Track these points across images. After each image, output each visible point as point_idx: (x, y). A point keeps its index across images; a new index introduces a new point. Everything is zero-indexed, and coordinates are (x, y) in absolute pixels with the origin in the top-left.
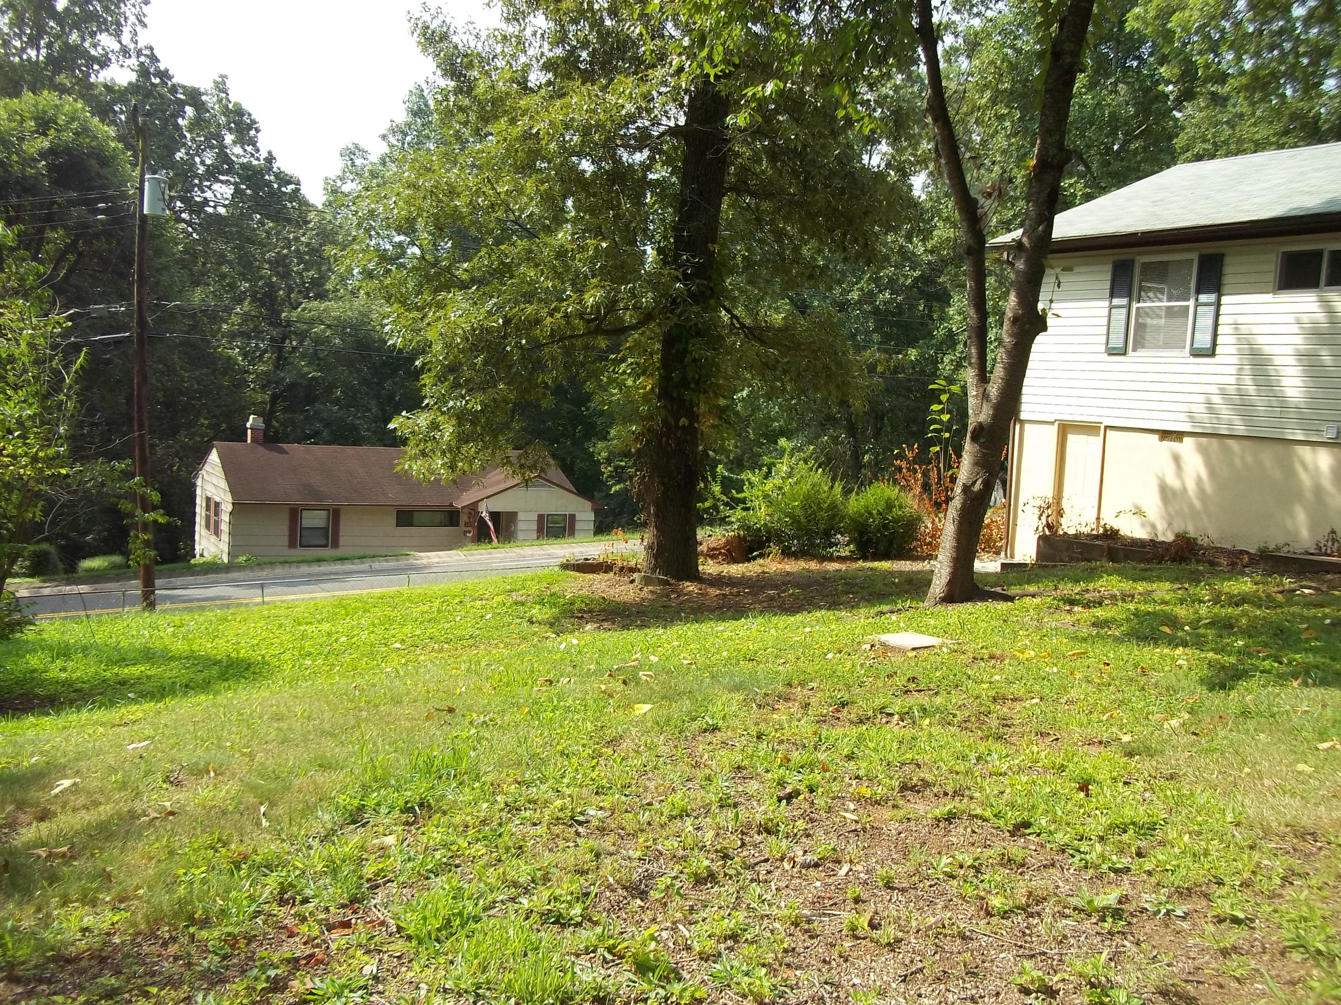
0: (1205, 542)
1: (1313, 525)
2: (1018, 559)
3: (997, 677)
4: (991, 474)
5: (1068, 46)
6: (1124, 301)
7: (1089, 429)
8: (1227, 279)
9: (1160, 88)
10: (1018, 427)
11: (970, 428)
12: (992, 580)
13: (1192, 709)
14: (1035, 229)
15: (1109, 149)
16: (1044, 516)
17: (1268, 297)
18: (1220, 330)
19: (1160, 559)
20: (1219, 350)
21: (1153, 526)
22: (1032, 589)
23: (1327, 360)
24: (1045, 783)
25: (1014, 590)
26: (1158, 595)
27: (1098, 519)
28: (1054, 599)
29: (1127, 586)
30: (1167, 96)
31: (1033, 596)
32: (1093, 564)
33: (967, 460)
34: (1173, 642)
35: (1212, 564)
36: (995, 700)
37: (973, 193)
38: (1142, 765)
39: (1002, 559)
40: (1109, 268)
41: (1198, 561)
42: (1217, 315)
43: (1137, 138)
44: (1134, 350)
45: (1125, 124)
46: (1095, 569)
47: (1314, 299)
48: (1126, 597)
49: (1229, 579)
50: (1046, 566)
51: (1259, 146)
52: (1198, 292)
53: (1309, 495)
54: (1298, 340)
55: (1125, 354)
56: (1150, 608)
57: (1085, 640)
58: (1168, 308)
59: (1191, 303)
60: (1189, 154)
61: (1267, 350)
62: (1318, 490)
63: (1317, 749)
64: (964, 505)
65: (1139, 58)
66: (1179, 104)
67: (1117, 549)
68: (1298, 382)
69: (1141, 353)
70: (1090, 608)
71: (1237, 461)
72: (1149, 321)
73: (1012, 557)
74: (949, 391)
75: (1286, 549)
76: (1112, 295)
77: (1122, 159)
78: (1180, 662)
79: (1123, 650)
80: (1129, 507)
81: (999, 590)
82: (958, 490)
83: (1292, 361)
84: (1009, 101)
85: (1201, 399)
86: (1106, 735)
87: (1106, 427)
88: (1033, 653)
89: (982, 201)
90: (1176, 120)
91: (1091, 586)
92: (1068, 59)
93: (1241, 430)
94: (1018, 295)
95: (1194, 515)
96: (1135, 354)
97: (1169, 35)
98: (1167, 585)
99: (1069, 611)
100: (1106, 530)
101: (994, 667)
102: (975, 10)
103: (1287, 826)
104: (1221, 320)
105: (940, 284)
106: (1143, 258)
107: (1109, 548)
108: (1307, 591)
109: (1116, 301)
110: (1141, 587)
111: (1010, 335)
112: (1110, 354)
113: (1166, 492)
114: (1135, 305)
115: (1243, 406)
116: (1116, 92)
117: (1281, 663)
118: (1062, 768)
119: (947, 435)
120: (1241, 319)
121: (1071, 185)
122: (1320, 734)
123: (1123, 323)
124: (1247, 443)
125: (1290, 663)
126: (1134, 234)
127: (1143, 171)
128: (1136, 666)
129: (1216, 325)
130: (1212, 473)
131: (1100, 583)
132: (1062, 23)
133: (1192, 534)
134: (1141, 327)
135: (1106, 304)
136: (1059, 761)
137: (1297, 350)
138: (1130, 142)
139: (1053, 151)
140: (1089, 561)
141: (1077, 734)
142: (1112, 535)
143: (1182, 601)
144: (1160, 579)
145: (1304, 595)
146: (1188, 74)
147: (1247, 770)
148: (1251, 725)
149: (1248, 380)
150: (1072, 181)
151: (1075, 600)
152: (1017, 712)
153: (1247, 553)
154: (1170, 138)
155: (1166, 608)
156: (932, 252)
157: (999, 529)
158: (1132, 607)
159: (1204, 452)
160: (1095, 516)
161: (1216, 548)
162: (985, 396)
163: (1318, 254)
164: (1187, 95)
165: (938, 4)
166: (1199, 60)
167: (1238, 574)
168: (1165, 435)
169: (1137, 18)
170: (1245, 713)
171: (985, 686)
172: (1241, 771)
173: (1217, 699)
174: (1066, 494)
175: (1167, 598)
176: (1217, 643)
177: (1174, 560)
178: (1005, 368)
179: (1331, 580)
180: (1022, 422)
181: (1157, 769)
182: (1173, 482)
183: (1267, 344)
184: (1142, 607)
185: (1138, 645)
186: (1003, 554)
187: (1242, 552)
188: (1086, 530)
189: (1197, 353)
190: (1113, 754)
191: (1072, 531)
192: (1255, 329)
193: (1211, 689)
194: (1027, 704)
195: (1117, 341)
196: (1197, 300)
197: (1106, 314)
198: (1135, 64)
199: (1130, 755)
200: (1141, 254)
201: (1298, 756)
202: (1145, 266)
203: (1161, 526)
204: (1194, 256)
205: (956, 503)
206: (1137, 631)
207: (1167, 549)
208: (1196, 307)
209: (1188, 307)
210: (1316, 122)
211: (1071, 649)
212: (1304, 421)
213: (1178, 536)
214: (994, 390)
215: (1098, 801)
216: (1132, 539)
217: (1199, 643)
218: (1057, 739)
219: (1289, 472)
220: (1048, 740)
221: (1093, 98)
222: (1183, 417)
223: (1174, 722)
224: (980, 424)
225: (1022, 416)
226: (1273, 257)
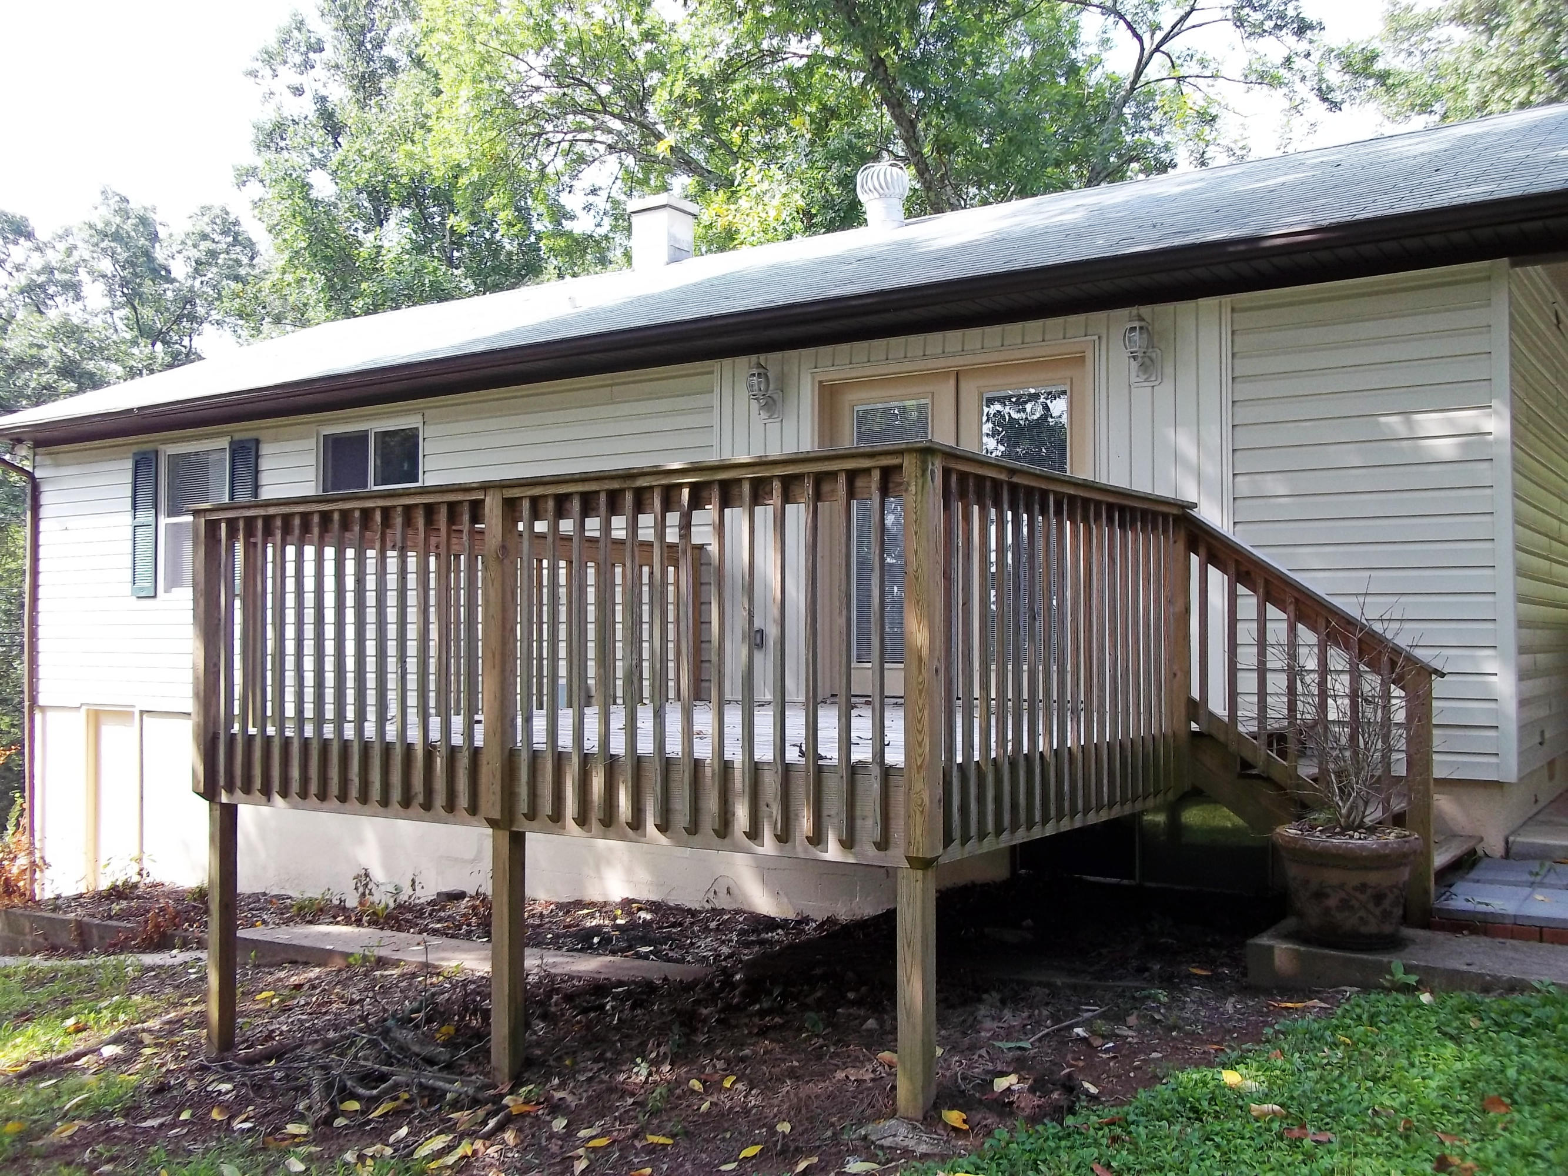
6: (149, 516)
7: (121, 715)
8: (264, 478)
10: (37, 717)
40: (129, 464)
44: (164, 591)
55: (155, 596)
67: (90, 926)
69: (175, 592)
72: (180, 543)
76: (135, 507)
87: (142, 712)
96: (168, 594)
106: (167, 450)
109: (140, 517)
112: (138, 598)
114: (164, 521)
123: (150, 552)
134: (172, 553)
135: (127, 519)
163: (363, 436)
180: (42, 710)
195: (146, 577)
197: (131, 536)
200: (165, 442)
202: (171, 460)
204: (224, 443)
225: (42, 700)
226: (311, 443)
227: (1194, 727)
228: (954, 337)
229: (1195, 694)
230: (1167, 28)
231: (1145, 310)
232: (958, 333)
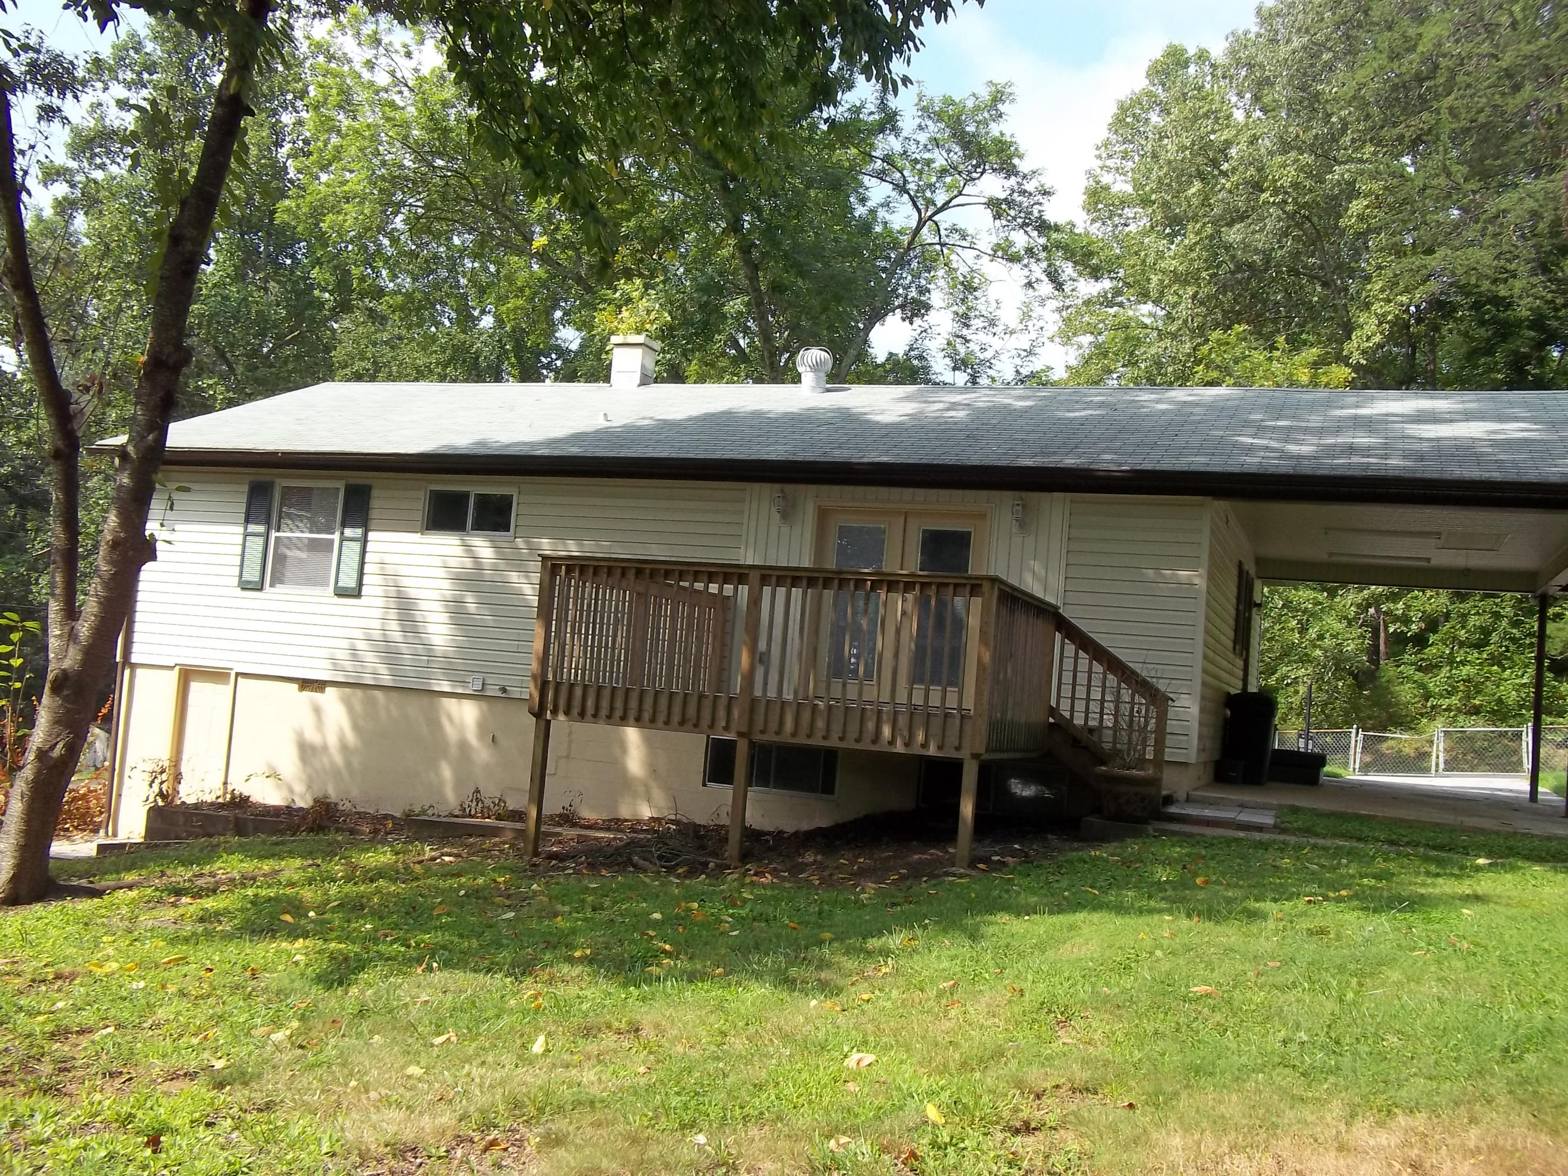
0: (347, 806)
1: (459, 782)
2: (122, 838)
3: (60, 1005)
4: (76, 736)
5: (190, 232)
6: (261, 529)
7: (217, 675)
8: (374, 514)
9: (316, 292)
10: (127, 672)
11: (50, 676)
12: (81, 867)
13: (303, 1015)
14: (143, 438)
15: (255, 352)
16: (157, 781)
17: (416, 537)
18: (367, 568)
19: (295, 830)
20: (365, 590)
21: (291, 791)
22: (130, 877)
23: (472, 607)
24: (100, 1144)
25: (109, 881)
26: (284, 877)
27: (225, 783)
28: (157, 889)
29: (249, 866)
30: (323, 304)
31: (130, 887)
32: (215, 840)
33: (43, 718)
34: (295, 933)
35: (352, 832)
36: (53, 1036)
37: (65, 385)
38: (236, 1096)
39: (101, 839)
40: (246, 488)
41: (337, 830)
42: (363, 552)
43: (288, 343)
44: (272, 585)
45: (275, 327)
46: (218, 845)
47: (458, 542)
48: (248, 879)
49: (368, 850)
50: (156, 845)
51: (420, 374)
52: (344, 525)
53: (454, 751)
54: (446, 584)
55: (261, 589)
56: (272, 893)
57: (186, 940)
58: (310, 539)
59: (336, 537)
60: (348, 371)
61: (412, 593)
62: (464, 746)
63: (432, 1045)
64: (38, 773)
65: (293, 257)
66: (335, 315)
67: (246, 819)
68: (445, 629)
69: (279, 588)
70: (201, 897)
71: (383, 714)
72: (288, 553)
73: (115, 835)
74: (24, 629)
75: (430, 812)
76: (247, 521)
77: (271, 366)
78: (298, 957)
79: (232, 948)
80: (261, 768)
81: (84, 882)
82: (31, 756)
83: (438, 606)
84: (137, 277)
85: (345, 644)
86: (194, 1064)
87: (237, 674)
88: (115, 965)
89: (76, 395)
90: (334, 331)
91: (207, 869)
92: (189, 247)
93: (387, 680)
94: (120, 514)
95: (336, 773)
96: (273, 590)
97: (323, 239)
98: (298, 862)
99: (174, 905)
100: (233, 797)
101: (59, 990)
102: (98, 161)
103: (386, 1146)
104: (368, 557)
105: (38, 487)
106: (283, 482)
107: (237, 819)
108: (447, 859)
109: (252, 528)
110: (267, 866)
111: (108, 563)
112: (243, 589)
113: (307, 751)
114: (274, 534)
115: (389, 654)
116: (266, 289)
117: (409, 947)
118: (131, 1117)
119: (18, 685)
120: (387, 558)
121: (210, 386)
122: (438, 1026)
123: (260, 554)
124: (394, 695)
125: (418, 944)
126: (274, 454)
127: (294, 382)
128: (245, 968)
129: (362, 563)
130: (356, 727)
131: (218, 864)
132: (183, 204)
133: (333, 795)
134: (280, 559)
135: (241, 530)
136: (126, 1109)
137: (443, 595)
138: (281, 347)
139: (168, 349)
140: (210, 836)
141: (158, 1067)
142: (240, 802)
143: (310, 881)
144: (291, 854)
145: (444, 864)
146: (343, 285)
147: (353, 1083)
148: (365, 1026)
149: (394, 625)
150: (211, 382)
151: (181, 890)
152: (81, 1049)
153: (393, 817)
154: (328, 349)
155: (289, 891)
156: (28, 445)
157: (98, 799)
158: (250, 892)
159: (348, 703)
160: (223, 779)
161: (358, 813)
162: (72, 636)
163: (464, 497)
164: (344, 307)
165: (25, 147)
166: (355, 271)
167: (380, 842)
168: (306, 684)
169: (288, 210)
170: (362, 1013)
171: (40, 1018)
172: (347, 1085)
173: (332, 1001)
174: (185, 757)
175: (296, 877)
176: (343, 929)
177: (311, 830)
178: (100, 603)
179: (472, 844)
180: (133, 667)
181: (250, 1100)
182: (312, 736)
183: (414, 588)
184: (263, 893)
185: (251, 941)
186: (102, 832)
187: (386, 817)
188: (210, 798)
189: (342, 593)
190: (200, 1089)
191: (191, 800)
192: (403, 570)
193: (329, 988)
194: (97, 1037)
195: (252, 574)
196: (342, 533)
197: (241, 542)
198: (289, 262)
199: (220, 1086)
200: (283, 476)
201: (411, 1056)
202: (287, 491)
203: (299, 788)
204: (341, 485)
205: (28, 772)
206: (253, 923)
207: (304, 818)
208: (342, 541)
209: (332, 541)
210: (477, 358)
211: (165, 954)
212: (451, 671)
213: (316, 801)
214: (84, 629)
215: (169, 1157)
216: (265, 806)
217: (322, 930)
218: (130, 1079)
219: (435, 724)
220: (117, 1083)
221: (238, 292)
222: (327, 664)
223: (279, 1036)
224: (64, 671)
225: (134, 659)
226: (421, 494)
227: (1051, 720)
228: (907, 492)
229: (1053, 704)
230: (939, 205)
231: (1024, 494)
232: (911, 490)
